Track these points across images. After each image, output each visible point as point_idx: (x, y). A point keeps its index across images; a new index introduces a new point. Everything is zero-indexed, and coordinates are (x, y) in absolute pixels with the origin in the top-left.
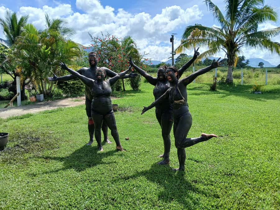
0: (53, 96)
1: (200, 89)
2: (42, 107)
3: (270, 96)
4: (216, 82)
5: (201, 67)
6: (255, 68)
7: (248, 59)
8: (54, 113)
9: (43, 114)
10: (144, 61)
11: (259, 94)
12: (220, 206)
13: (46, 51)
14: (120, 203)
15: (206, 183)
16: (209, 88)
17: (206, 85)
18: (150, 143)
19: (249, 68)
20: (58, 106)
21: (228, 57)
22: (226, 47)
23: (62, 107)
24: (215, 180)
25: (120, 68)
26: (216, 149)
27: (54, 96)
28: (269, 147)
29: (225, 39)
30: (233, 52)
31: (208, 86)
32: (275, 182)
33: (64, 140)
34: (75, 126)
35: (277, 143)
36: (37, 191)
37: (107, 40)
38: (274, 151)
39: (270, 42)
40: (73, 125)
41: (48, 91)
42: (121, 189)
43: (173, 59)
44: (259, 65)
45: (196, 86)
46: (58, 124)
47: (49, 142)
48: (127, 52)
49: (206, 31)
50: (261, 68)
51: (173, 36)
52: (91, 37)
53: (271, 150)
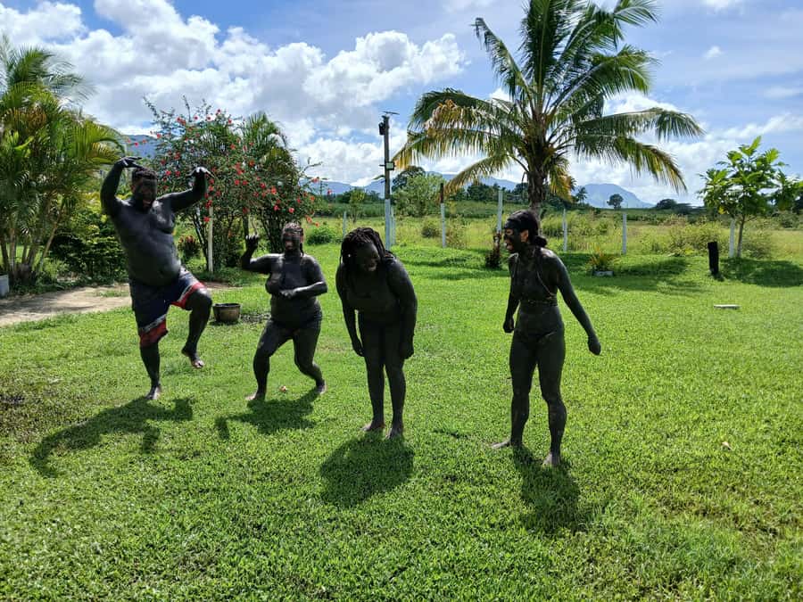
0: (39, 281)
1: (458, 263)
2: (7, 313)
3: (633, 282)
4: (499, 246)
5: (460, 203)
6: (598, 211)
7: (583, 185)
8: (52, 329)
9: (17, 331)
10: (306, 185)
11: (606, 276)
12: (510, 525)
13: (20, 147)
14: (277, 534)
15: (477, 479)
16: (483, 262)
17: (474, 254)
18: (337, 398)
19: (586, 208)
20: (58, 310)
21: (529, 179)
22: (524, 155)
23: (71, 313)
24: (498, 472)
25: (239, 202)
26: (500, 408)
27: (42, 281)
28: (622, 400)
29: (522, 134)
30: (542, 168)
31: (479, 256)
32: (629, 471)
33: (97, 399)
34: (120, 364)
35: (639, 390)
36: (54, 522)
37: (199, 120)
38: (633, 408)
39: (634, 144)
40: (115, 361)
41: (23, 267)
42: (274, 505)
43: (387, 181)
44: (610, 203)
45: (450, 257)
46: (69, 358)
47: (53, 404)
48: (259, 157)
49: (474, 111)
50: (616, 209)
51: (386, 119)
52: (153, 109)
53: (627, 405)
